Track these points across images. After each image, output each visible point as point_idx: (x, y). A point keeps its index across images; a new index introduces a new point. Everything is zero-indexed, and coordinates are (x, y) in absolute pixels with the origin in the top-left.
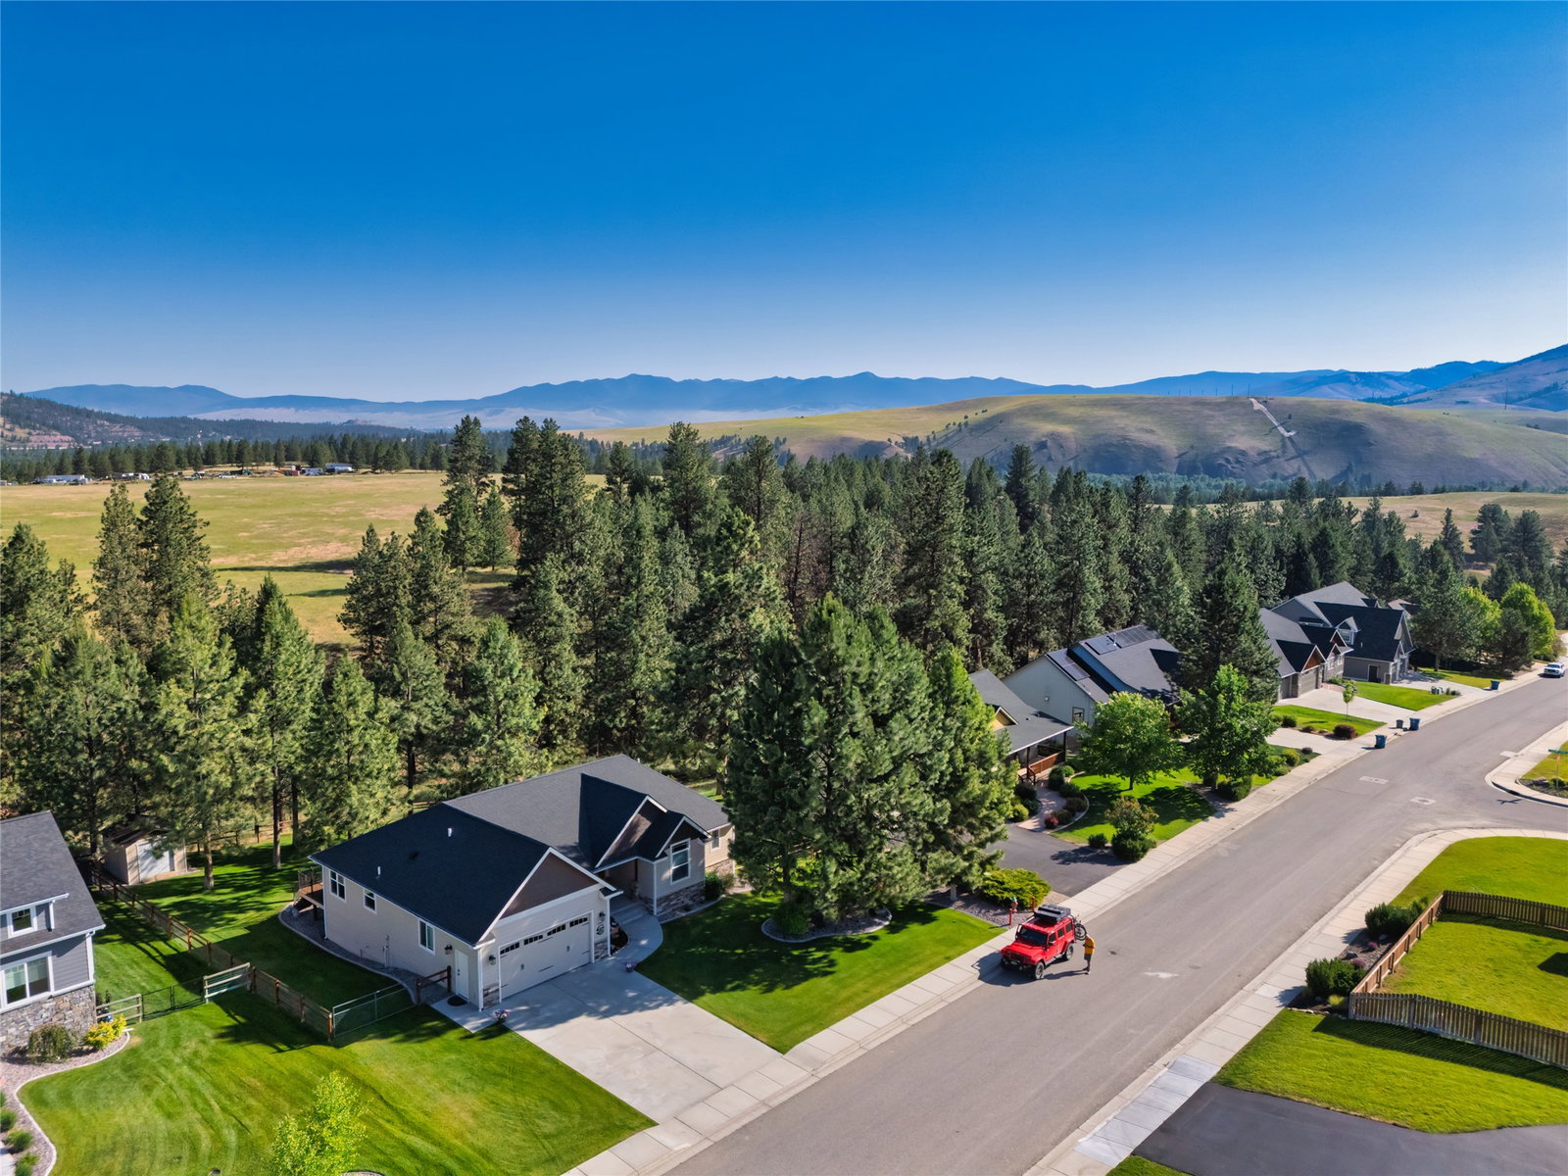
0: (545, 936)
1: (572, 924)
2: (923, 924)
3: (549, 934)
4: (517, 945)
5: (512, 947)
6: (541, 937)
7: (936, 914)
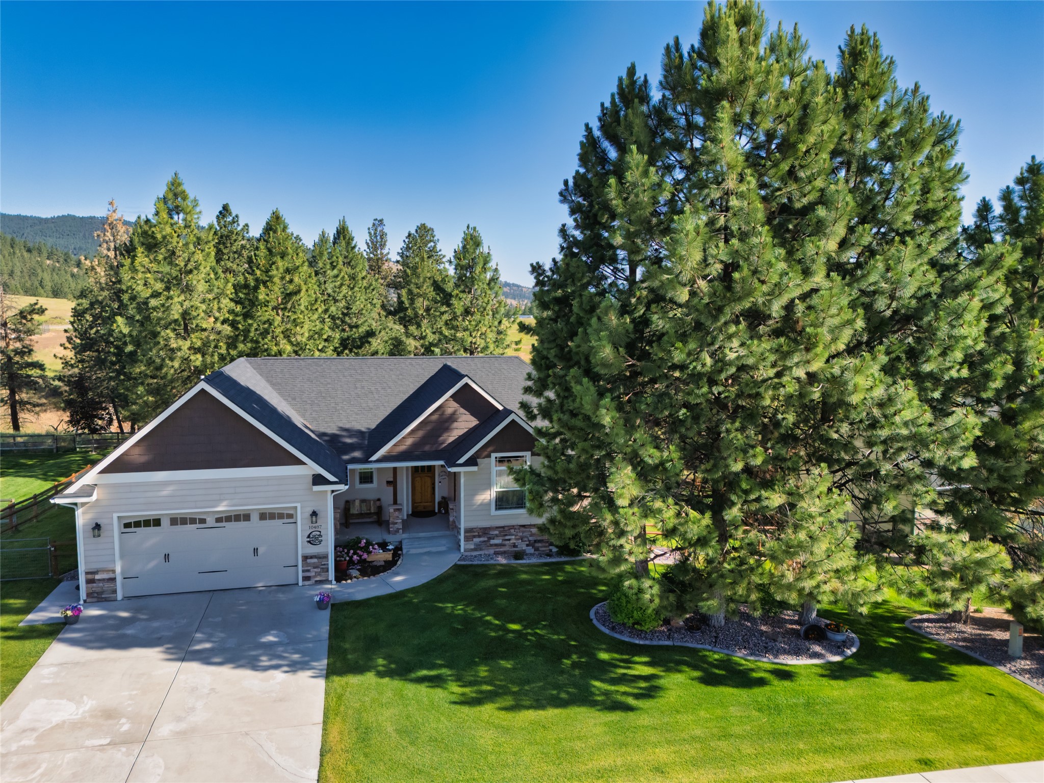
0: (211, 521)
1: (263, 516)
2: (914, 679)
3: (219, 520)
4: (157, 522)
5: (147, 523)
6: (203, 521)
7: (954, 669)
